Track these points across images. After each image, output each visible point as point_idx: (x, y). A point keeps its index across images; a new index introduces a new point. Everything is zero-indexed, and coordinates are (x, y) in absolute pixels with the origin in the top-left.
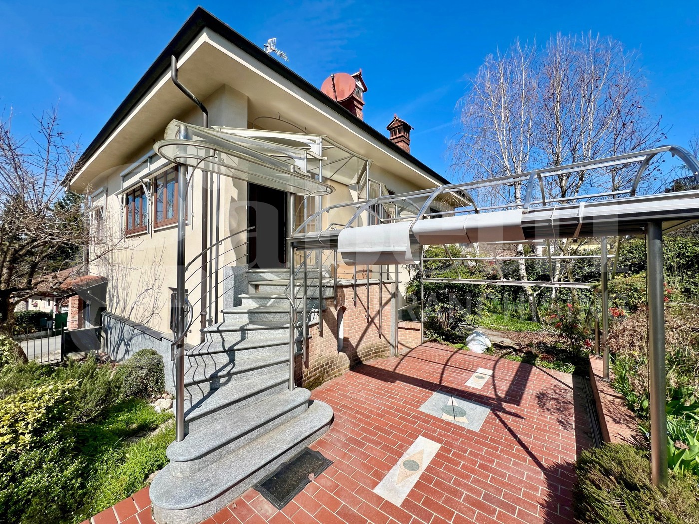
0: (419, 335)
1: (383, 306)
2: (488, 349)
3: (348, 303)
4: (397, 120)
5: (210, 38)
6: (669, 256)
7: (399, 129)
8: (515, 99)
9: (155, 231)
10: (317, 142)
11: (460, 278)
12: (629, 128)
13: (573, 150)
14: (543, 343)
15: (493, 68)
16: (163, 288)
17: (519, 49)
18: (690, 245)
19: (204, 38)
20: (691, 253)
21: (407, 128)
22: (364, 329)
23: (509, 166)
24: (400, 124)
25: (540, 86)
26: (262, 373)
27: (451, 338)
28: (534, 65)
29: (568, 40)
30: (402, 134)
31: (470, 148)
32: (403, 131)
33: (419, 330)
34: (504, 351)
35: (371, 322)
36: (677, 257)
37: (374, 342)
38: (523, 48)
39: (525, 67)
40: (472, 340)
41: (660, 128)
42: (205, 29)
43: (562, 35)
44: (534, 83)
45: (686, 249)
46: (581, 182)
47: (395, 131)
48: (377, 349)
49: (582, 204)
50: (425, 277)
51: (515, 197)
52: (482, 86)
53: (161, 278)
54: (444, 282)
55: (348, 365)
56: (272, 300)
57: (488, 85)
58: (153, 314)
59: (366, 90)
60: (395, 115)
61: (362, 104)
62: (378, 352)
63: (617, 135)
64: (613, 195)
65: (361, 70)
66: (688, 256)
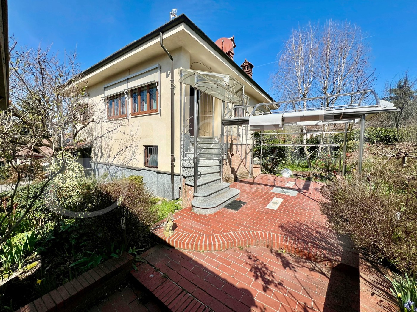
0: (259, 170)
1: (247, 154)
2: (291, 176)
3: (234, 152)
4: (246, 62)
5: (185, 27)
6: (374, 136)
7: (247, 67)
8: (307, 53)
9: (131, 118)
10: (227, 77)
11: (280, 143)
12: (360, 73)
13: (334, 83)
14: (315, 174)
15: (296, 36)
16: (139, 146)
17: (311, 27)
18: (383, 131)
19: (182, 27)
20: (383, 135)
21: (251, 66)
22: (239, 164)
23: (301, 89)
24: (248, 64)
25: (320, 47)
26: (210, 176)
27: (273, 172)
28: (317, 37)
29: (335, 23)
30: (249, 70)
31: (281, 78)
32: (249, 68)
33: (259, 168)
34: (298, 177)
35: (242, 161)
36: (377, 137)
37: (243, 171)
38: (312, 26)
39: (313, 36)
40: (284, 172)
41: (374, 74)
42: (183, 23)
43: (332, 21)
44: (317, 46)
45: (381, 133)
46: (336, 98)
47: (245, 68)
48: (243, 174)
49: (343, 108)
50: (263, 143)
51: (304, 105)
52: (290, 45)
53: (138, 141)
54: (272, 145)
55: (234, 179)
56: (204, 149)
57: (293, 45)
58: (131, 159)
59: (235, 47)
60: (245, 59)
61: (233, 54)
62: (244, 175)
63: (355, 76)
64: (351, 106)
65: (234, 36)
66: (382, 137)
